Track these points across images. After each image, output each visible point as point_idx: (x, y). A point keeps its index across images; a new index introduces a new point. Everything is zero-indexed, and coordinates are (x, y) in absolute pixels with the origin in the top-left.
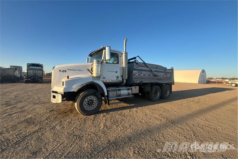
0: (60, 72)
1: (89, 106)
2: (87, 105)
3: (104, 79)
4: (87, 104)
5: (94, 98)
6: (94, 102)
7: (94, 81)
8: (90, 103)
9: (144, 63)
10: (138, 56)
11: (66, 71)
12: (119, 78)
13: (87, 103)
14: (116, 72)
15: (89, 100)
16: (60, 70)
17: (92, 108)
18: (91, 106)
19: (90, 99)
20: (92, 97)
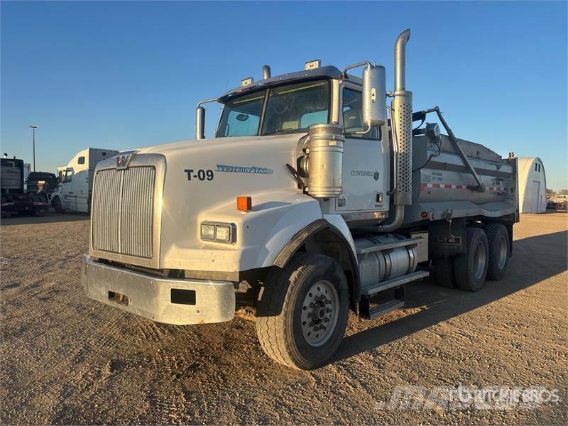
0: (189, 179)
1: (314, 325)
2: (310, 324)
3: (340, 205)
4: (311, 320)
5: (326, 291)
8: (321, 314)
9: (451, 137)
10: (437, 110)
11: (212, 175)
12: (384, 202)
13: (309, 315)
14: (376, 176)
15: (314, 302)
16: (189, 172)
17: (323, 334)
18: (321, 327)
19: (316, 297)
20: (323, 288)
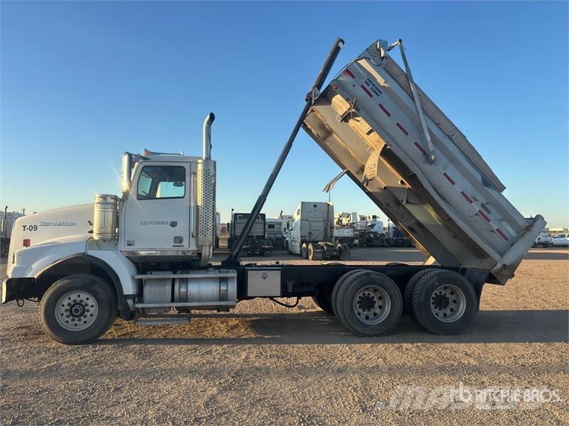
1: (73, 320)
2: (68, 316)
3: (128, 245)
4: (68, 313)
5: (88, 299)
6: (88, 311)
7: (92, 253)
8: (77, 311)
12: (185, 243)
13: (67, 310)
14: (174, 224)
15: (72, 304)
17: (81, 325)
18: (80, 320)
19: (75, 301)
20: (84, 296)
